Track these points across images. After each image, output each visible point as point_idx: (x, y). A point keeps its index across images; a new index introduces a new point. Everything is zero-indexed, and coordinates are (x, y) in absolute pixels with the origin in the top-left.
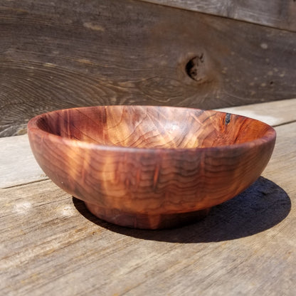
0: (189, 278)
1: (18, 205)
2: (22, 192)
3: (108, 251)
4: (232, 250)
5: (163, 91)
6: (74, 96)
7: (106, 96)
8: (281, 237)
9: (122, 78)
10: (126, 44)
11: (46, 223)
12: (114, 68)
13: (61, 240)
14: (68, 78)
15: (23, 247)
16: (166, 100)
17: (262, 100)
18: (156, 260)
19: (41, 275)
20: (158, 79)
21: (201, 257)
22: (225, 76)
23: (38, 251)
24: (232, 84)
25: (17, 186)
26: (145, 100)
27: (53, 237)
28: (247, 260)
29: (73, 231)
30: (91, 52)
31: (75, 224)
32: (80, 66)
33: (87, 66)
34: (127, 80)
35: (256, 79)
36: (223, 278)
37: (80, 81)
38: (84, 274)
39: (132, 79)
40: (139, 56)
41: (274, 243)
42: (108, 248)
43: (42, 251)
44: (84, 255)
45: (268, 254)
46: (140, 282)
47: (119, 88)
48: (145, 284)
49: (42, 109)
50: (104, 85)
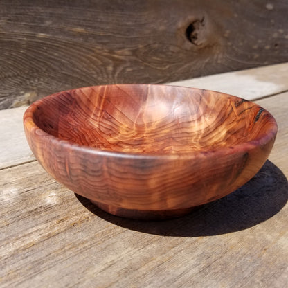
0: (161, 278)
1: (5, 191)
2: (10, 175)
3: (86, 245)
4: (208, 246)
5: (161, 58)
6: (69, 66)
7: (103, 66)
8: (260, 230)
9: (118, 46)
10: (122, 10)
11: (30, 212)
12: (109, 36)
13: (42, 231)
14: (62, 48)
15: (5, 240)
16: (165, 66)
17: (266, 63)
18: (131, 256)
19: (19, 272)
20: (156, 46)
21: (176, 254)
22: (227, 39)
23: (19, 244)
24: (234, 47)
25: (7, 168)
26: (142, 68)
27: (35, 229)
28: (221, 257)
29: (55, 222)
30: (84, 20)
31: (58, 214)
32: (74, 36)
33: (81, 35)
34: (123, 48)
35: (260, 41)
36: (194, 278)
37: (74, 51)
38: (60, 272)
39: (129, 46)
40: (136, 21)
41: (252, 237)
42: (87, 241)
43: (23, 245)
44: (62, 249)
45: (244, 251)
46: (113, 281)
47: (116, 56)
48: (117, 284)
49: (36, 81)
50: (100, 54)
